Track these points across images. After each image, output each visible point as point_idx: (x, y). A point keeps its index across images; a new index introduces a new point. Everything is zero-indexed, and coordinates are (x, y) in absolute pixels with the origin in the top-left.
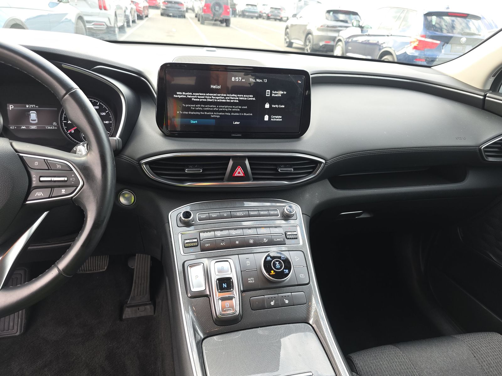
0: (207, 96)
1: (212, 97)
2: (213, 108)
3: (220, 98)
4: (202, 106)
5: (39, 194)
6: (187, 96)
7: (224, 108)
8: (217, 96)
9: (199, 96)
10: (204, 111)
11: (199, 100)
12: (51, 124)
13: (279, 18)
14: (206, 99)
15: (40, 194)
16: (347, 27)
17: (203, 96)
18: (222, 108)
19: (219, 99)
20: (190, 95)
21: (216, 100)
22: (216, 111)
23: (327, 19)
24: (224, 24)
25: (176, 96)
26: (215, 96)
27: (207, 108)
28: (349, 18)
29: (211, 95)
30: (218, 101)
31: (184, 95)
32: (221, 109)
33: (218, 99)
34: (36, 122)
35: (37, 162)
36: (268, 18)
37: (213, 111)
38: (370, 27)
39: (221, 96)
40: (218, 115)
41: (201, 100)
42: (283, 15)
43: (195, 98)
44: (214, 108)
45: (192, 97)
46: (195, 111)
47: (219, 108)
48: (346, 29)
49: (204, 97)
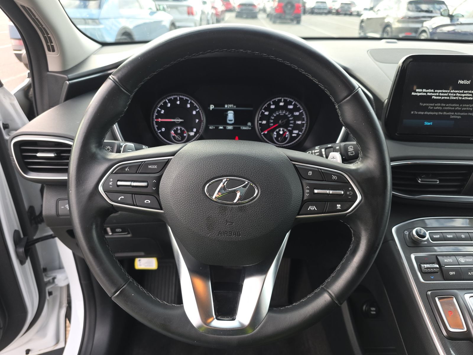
0: (451, 93)
1: (457, 94)
2: (455, 107)
3: (467, 95)
4: (443, 105)
5: (312, 208)
6: (427, 94)
7: (469, 107)
8: (463, 93)
9: (442, 93)
10: (443, 111)
11: (440, 98)
12: (246, 125)
13: (349, 13)
14: (450, 96)
15: (314, 209)
16: (431, 17)
17: (446, 93)
18: (466, 107)
19: (465, 97)
20: (430, 92)
21: (460, 98)
22: (458, 111)
23: (409, 10)
24: (295, 22)
25: (415, 94)
26: (461, 93)
27: (449, 107)
28: (434, 8)
29: (456, 91)
30: (463, 98)
31: (424, 92)
32: (465, 109)
33: (463, 96)
34: (233, 122)
35: (311, 172)
36: (338, 13)
37: (454, 111)
38: (460, 15)
39: (468, 93)
40: (459, 115)
41: (443, 98)
42: (353, 9)
43: (436, 96)
44: (457, 107)
45: (433, 94)
46: (433, 110)
47: (462, 107)
48: (430, 20)
49: (447, 95)
